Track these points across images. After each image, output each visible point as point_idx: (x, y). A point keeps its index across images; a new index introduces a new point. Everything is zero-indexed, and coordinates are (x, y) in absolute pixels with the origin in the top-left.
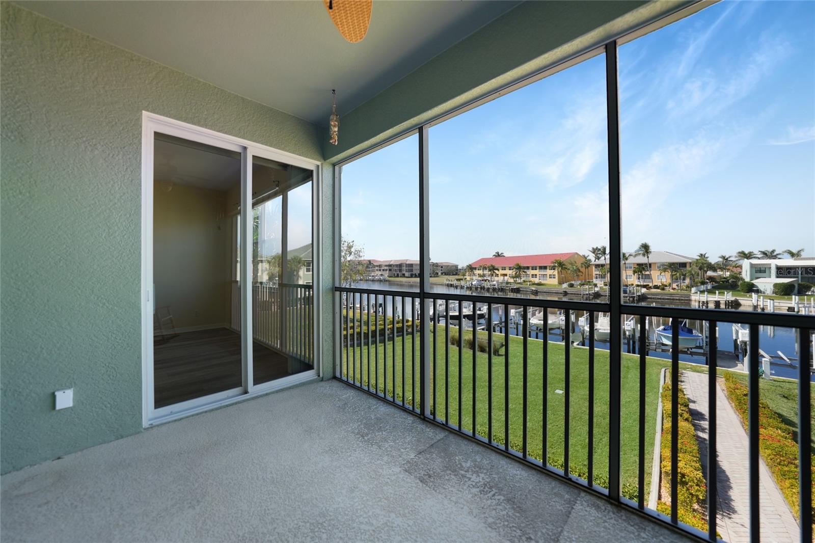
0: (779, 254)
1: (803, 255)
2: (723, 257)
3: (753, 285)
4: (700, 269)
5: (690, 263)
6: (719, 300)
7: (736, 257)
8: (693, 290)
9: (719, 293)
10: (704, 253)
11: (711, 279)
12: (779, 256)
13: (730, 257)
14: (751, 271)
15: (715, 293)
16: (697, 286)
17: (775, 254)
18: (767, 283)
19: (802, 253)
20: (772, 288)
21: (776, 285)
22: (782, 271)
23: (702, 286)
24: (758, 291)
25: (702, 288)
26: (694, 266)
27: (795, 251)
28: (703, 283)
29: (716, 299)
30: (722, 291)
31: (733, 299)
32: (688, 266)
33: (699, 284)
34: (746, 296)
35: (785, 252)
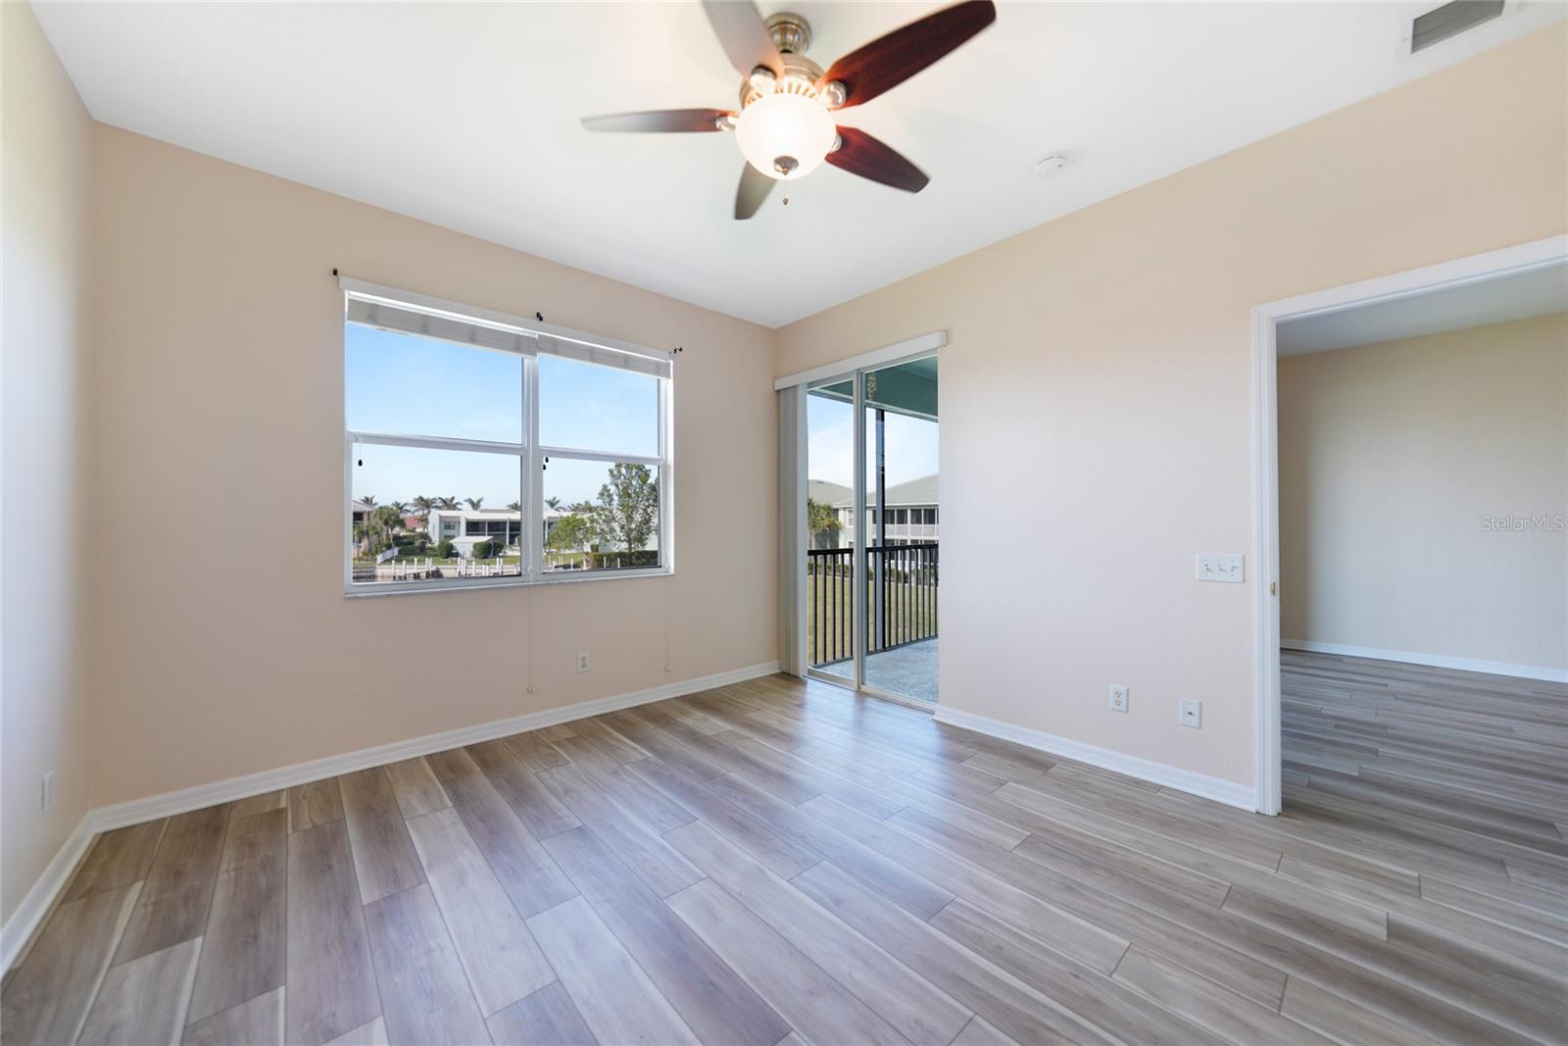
0: (457, 503)
1: (483, 506)
2: (397, 504)
3: (451, 547)
4: (386, 523)
5: (369, 513)
6: (419, 571)
7: (412, 505)
8: (380, 558)
9: (418, 561)
10: (370, 496)
11: (397, 539)
12: (459, 506)
13: (405, 505)
14: (440, 527)
15: (413, 561)
16: (382, 552)
17: (455, 502)
18: (464, 543)
19: (482, 504)
20: (472, 549)
21: (476, 545)
22: (473, 527)
23: (389, 552)
24: (457, 555)
25: (389, 554)
26: (377, 519)
27: (475, 501)
28: (389, 547)
29: (415, 571)
30: (410, 558)
31: (434, 568)
32: (365, 517)
33: (384, 549)
34: (447, 563)
35: (466, 501)
